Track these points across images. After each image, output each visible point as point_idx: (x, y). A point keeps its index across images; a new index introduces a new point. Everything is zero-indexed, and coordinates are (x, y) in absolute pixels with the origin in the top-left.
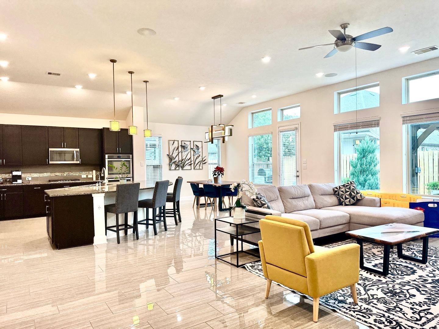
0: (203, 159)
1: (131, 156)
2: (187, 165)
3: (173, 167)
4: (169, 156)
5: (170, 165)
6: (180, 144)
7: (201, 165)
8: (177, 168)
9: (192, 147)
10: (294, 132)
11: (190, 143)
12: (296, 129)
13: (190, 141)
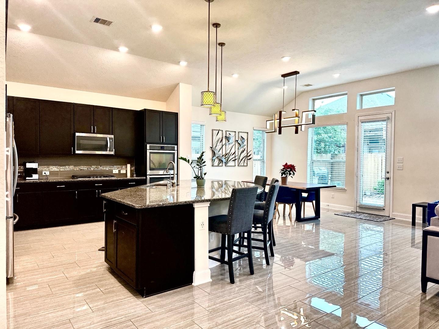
0: (247, 154)
1: (176, 146)
2: (231, 160)
3: (216, 162)
4: (212, 149)
5: (213, 160)
6: (224, 135)
7: (246, 161)
8: (221, 165)
9: (237, 139)
10: (385, 123)
11: (235, 134)
12: (388, 118)
13: (235, 132)
